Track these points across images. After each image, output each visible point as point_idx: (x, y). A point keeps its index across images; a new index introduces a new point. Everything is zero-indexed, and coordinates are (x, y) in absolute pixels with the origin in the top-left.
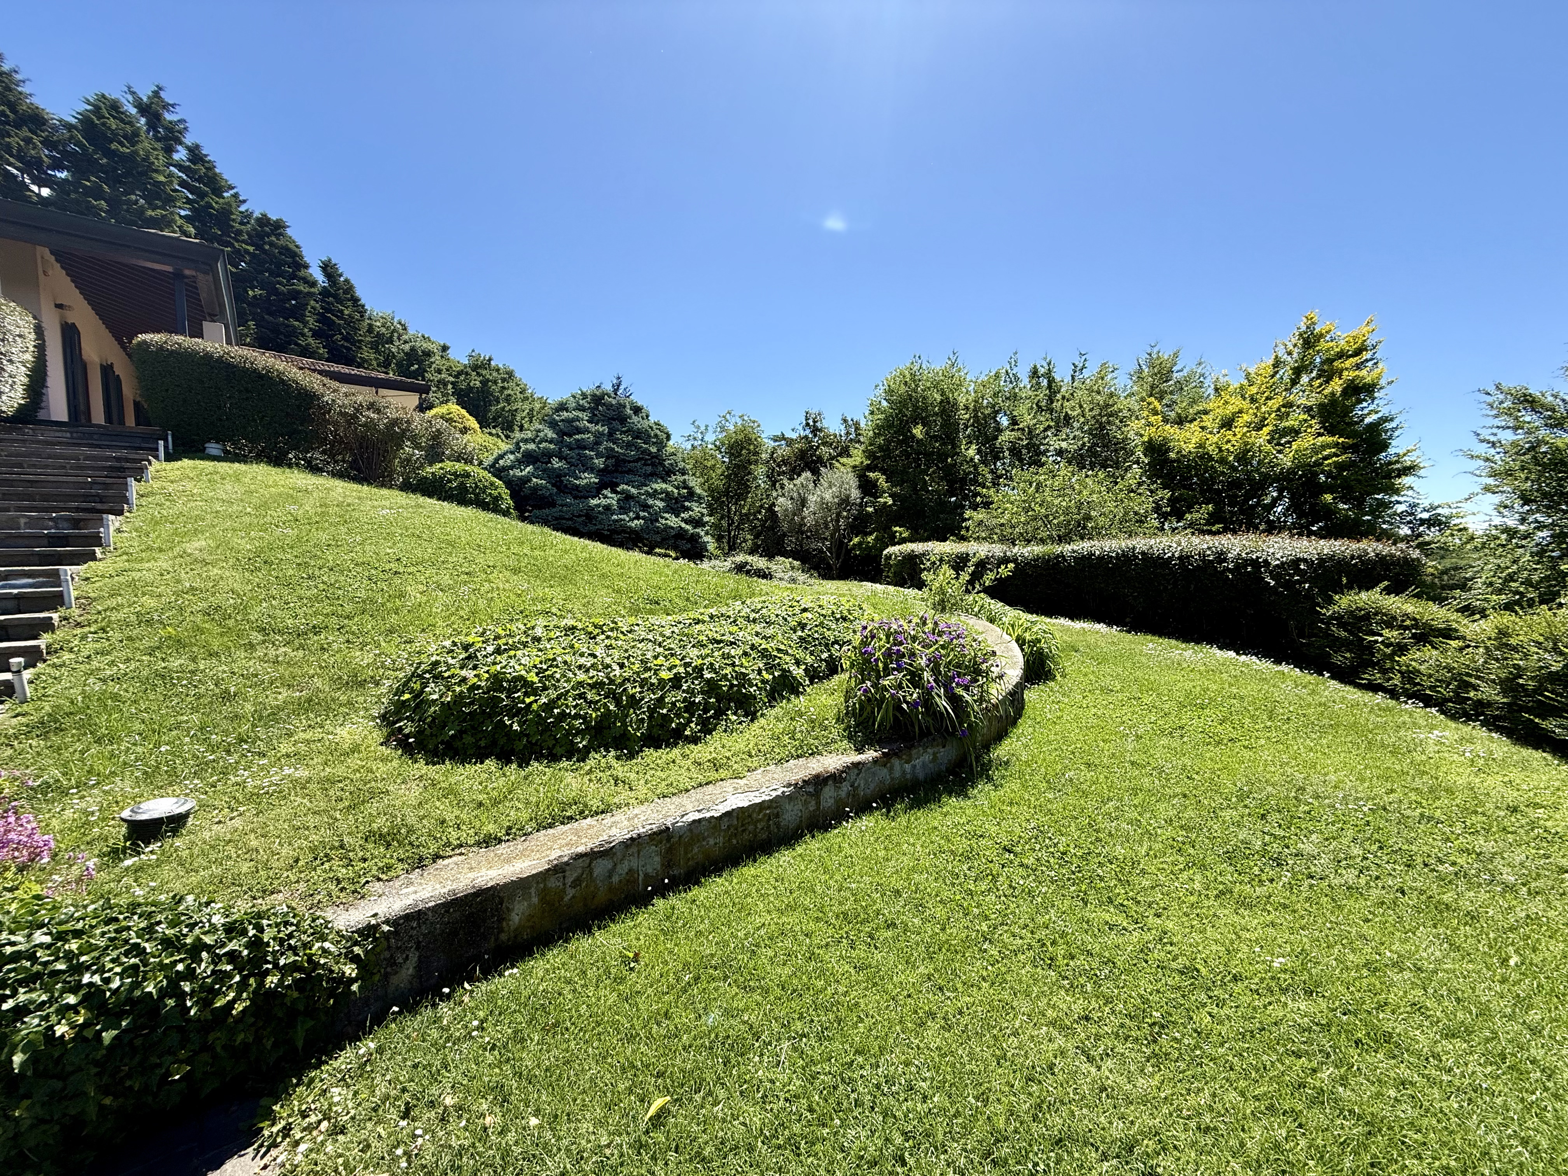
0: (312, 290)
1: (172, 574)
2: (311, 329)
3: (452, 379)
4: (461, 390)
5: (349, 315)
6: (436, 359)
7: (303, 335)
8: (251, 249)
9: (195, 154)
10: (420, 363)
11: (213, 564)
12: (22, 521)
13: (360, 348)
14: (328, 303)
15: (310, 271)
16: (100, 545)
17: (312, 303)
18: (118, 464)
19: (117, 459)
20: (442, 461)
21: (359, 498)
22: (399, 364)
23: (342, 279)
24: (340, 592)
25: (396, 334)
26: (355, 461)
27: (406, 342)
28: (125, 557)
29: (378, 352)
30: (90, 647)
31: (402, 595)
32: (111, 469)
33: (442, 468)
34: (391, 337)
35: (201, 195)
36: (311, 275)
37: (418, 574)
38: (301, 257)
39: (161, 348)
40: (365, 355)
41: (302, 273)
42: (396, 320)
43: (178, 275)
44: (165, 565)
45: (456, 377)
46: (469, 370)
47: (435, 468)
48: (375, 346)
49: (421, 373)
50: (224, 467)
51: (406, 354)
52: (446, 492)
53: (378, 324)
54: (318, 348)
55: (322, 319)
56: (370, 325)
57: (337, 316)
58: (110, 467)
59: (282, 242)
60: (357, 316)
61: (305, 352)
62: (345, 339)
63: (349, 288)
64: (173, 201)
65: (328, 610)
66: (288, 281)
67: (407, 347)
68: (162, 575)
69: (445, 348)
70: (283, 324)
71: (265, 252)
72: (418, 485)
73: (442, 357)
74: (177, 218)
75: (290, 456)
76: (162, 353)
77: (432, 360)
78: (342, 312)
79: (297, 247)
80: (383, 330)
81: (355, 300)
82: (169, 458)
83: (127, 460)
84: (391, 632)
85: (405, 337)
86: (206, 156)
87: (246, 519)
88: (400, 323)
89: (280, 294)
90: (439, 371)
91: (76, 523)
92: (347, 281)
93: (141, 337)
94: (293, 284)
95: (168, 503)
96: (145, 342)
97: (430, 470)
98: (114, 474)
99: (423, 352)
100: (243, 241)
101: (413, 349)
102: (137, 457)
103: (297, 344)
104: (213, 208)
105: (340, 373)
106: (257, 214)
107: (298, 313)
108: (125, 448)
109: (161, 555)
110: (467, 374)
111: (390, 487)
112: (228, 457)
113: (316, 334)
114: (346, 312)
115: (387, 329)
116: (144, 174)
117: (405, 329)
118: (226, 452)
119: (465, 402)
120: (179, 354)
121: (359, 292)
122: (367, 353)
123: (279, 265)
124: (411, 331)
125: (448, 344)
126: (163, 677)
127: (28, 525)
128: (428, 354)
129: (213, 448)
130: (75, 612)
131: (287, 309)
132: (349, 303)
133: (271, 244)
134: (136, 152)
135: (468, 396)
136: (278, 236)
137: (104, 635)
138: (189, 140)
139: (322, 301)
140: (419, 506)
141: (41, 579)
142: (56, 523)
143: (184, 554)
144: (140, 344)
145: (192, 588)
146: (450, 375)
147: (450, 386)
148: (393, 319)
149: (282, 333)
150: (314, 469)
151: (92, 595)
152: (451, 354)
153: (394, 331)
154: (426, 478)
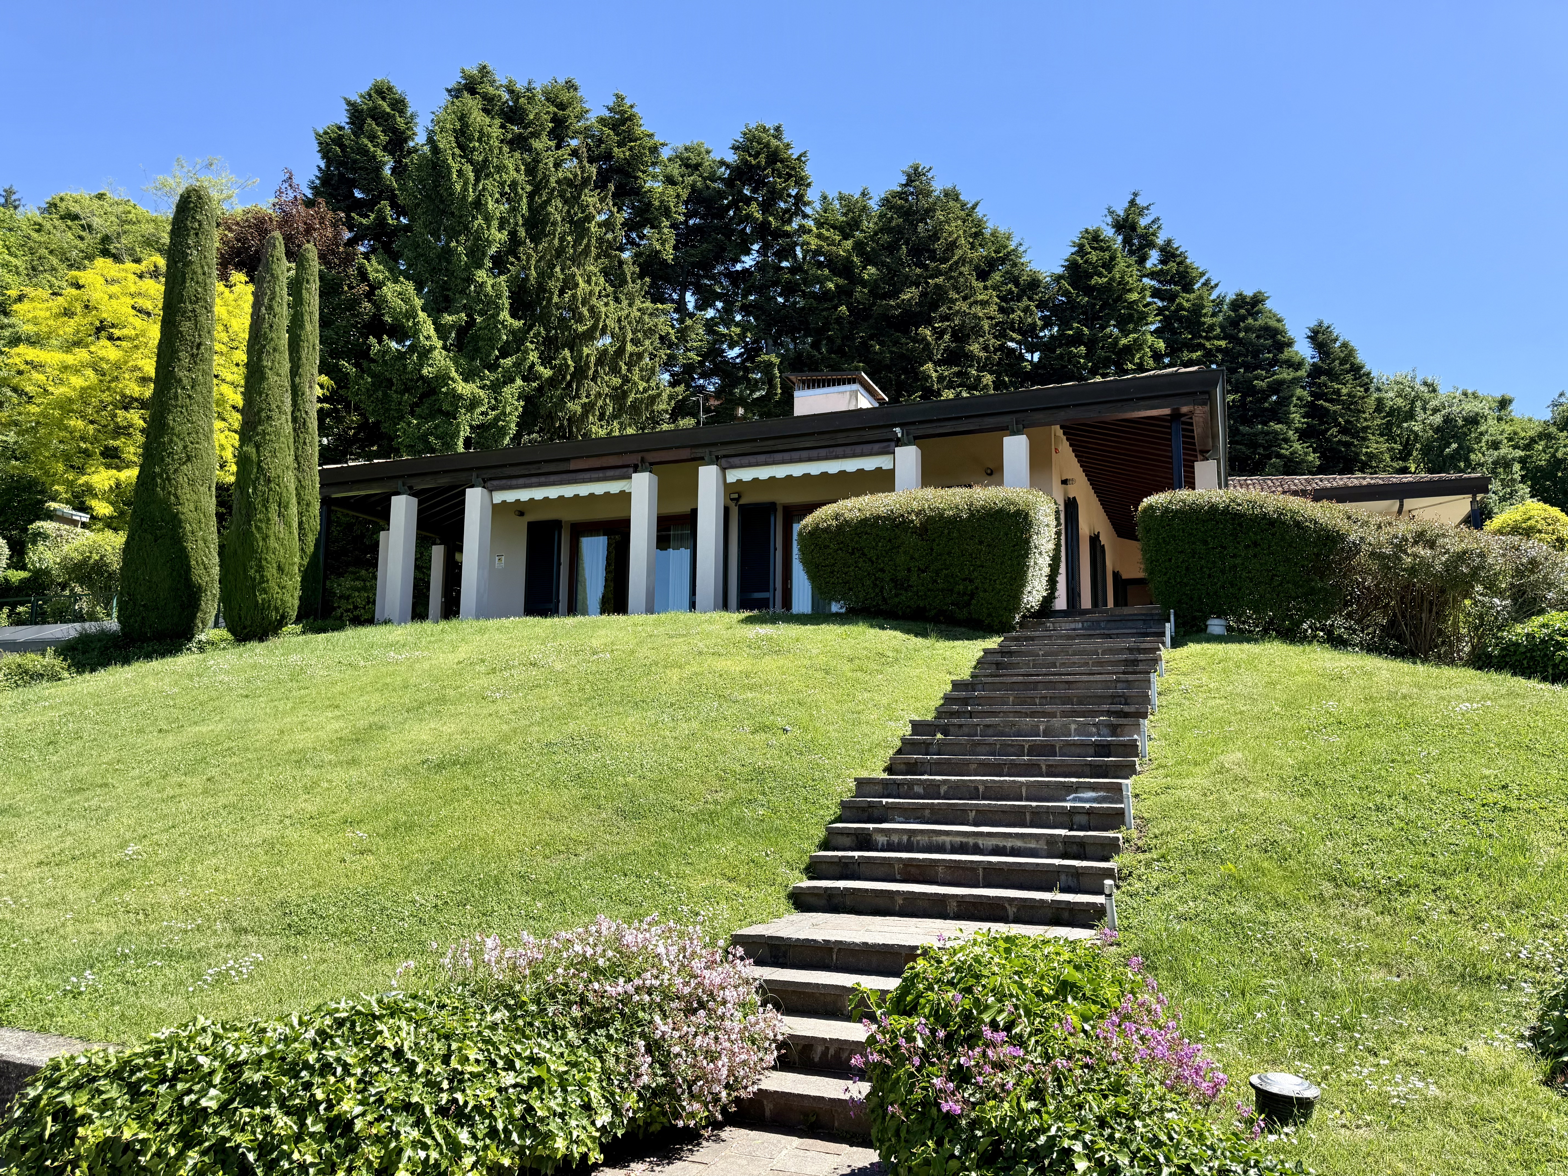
0: (1299, 373)
1: (1215, 796)
2: (1297, 430)
3: (1519, 453)
4: (1539, 468)
5: (1349, 395)
6: (1491, 427)
7: (1286, 440)
8: (1223, 343)
9: (1169, 254)
10: (1460, 437)
11: (1257, 784)
12: (1073, 727)
13: (1365, 439)
14: (1319, 386)
15: (1296, 347)
16: (1137, 756)
17: (1299, 392)
18: (1131, 657)
19: (1130, 650)
20: (1541, 612)
21: (1417, 685)
22: (1427, 450)
23: (1338, 344)
24: (1425, 834)
25: (1419, 404)
26: (1392, 623)
27: (1435, 411)
28: (1161, 771)
29: (1391, 438)
30: (1157, 878)
31: (1523, 848)
32: (1126, 662)
33: (1544, 626)
34: (1412, 409)
35: (1171, 297)
36: (1297, 353)
37: (1543, 813)
38: (1283, 332)
39: (1166, 510)
40: (1373, 448)
41: (1286, 354)
42: (1418, 381)
43: (1176, 416)
44: (1206, 783)
45: (1528, 447)
46: (1553, 429)
47: (1533, 626)
48: (1386, 432)
49: (1464, 453)
50: (1234, 649)
51: (1438, 430)
52: (1555, 666)
53: (1391, 394)
54: (1306, 454)
55: (1312, 411)
56: (1380, 401)
57: (1331, 401)
58: (1126, 660)
59: (1260, 322)
60: (1360, 391)
61: (1291, 467)
62: (1344, 431)
63: (1348, 352)
64: (1145, 318)
65: (1415, 860)
66: (1268, 371)
67: (1438, 419)
68: (1205, 795)
69: (1504, 403)
70: (1262, 432)
71: (1240, 342)
72: (1502, 656)
73: (1500, 419)
74: (1149, 336)
75: (1305, 626)
76: (1168, 513)
77: (1483, 428)
78: (1338, 392)
79: (1279, 321)
80: (1400, 402)
81: (1356, 370)
82: (1177, 643)
83: (1140, 651)
84: (1517, 905)
85: (1434, 403)
86: (1177, 249)
87: (1278, 723)
88: (1425, 384)
89: (1259, 392)
90: (1495, 445)
91: (1114, 730)
92: (1345, 345)
93: (1146, 501)
94: (1275, 374)
95: (1187, 703)
96: (1150, 507)
97: (1520, 631)
98: (1130, 669)
99: (1465, 419)
100: (1217, 338)
101: (1447, 420)
102: (1148, 646)
103: (1279, 456)
104: (1184, 309)
105: (1347, 488)
106: (1231, 297)
107: (1278, 413)
108: (1133, 635)
109: (1197, 770)
110: (1548, 437)
111: (1452, 663)
112: (1234, 636)
113: (1304, 435)
114: (1344, 391)
115: (1405, 398)
116: (1120, 298)
117: (1434, 391)
118: (1229, 628)
119: (1547, 490)
120: (1183, 513)
121: (1362, 357)
122: (1376, 445)
123: (1256, 354)
124: (1444, 391)
125: (1509, 395)
126: (1234, 926)
127: (1078, 732)
128: (1473, 420)
129: (1216, 626)
130: (1135, 834)
131: (1266, 409)
132: (1349, 377)
133: (1248, 329)
134: (1112, 279)
135: (1552, 476)
136: (1254, 315)
137: (1165, 865)
138: (1160, 241)
139: (1311, 385)
140: (1511, 693)
141: (1102, 794)
142: (1098, 729)
143: (1221, 770)
144: (1145, 510)
145: (1243, 816)
146: (1515, 447)
147: (1517, 467)
148: (1413, 379)
149: (1261, 445)
150: (1337, 642)
151: (1146, 815)
152: (1516, 410)
153: (1417, 397)
154: (1517, 645)
